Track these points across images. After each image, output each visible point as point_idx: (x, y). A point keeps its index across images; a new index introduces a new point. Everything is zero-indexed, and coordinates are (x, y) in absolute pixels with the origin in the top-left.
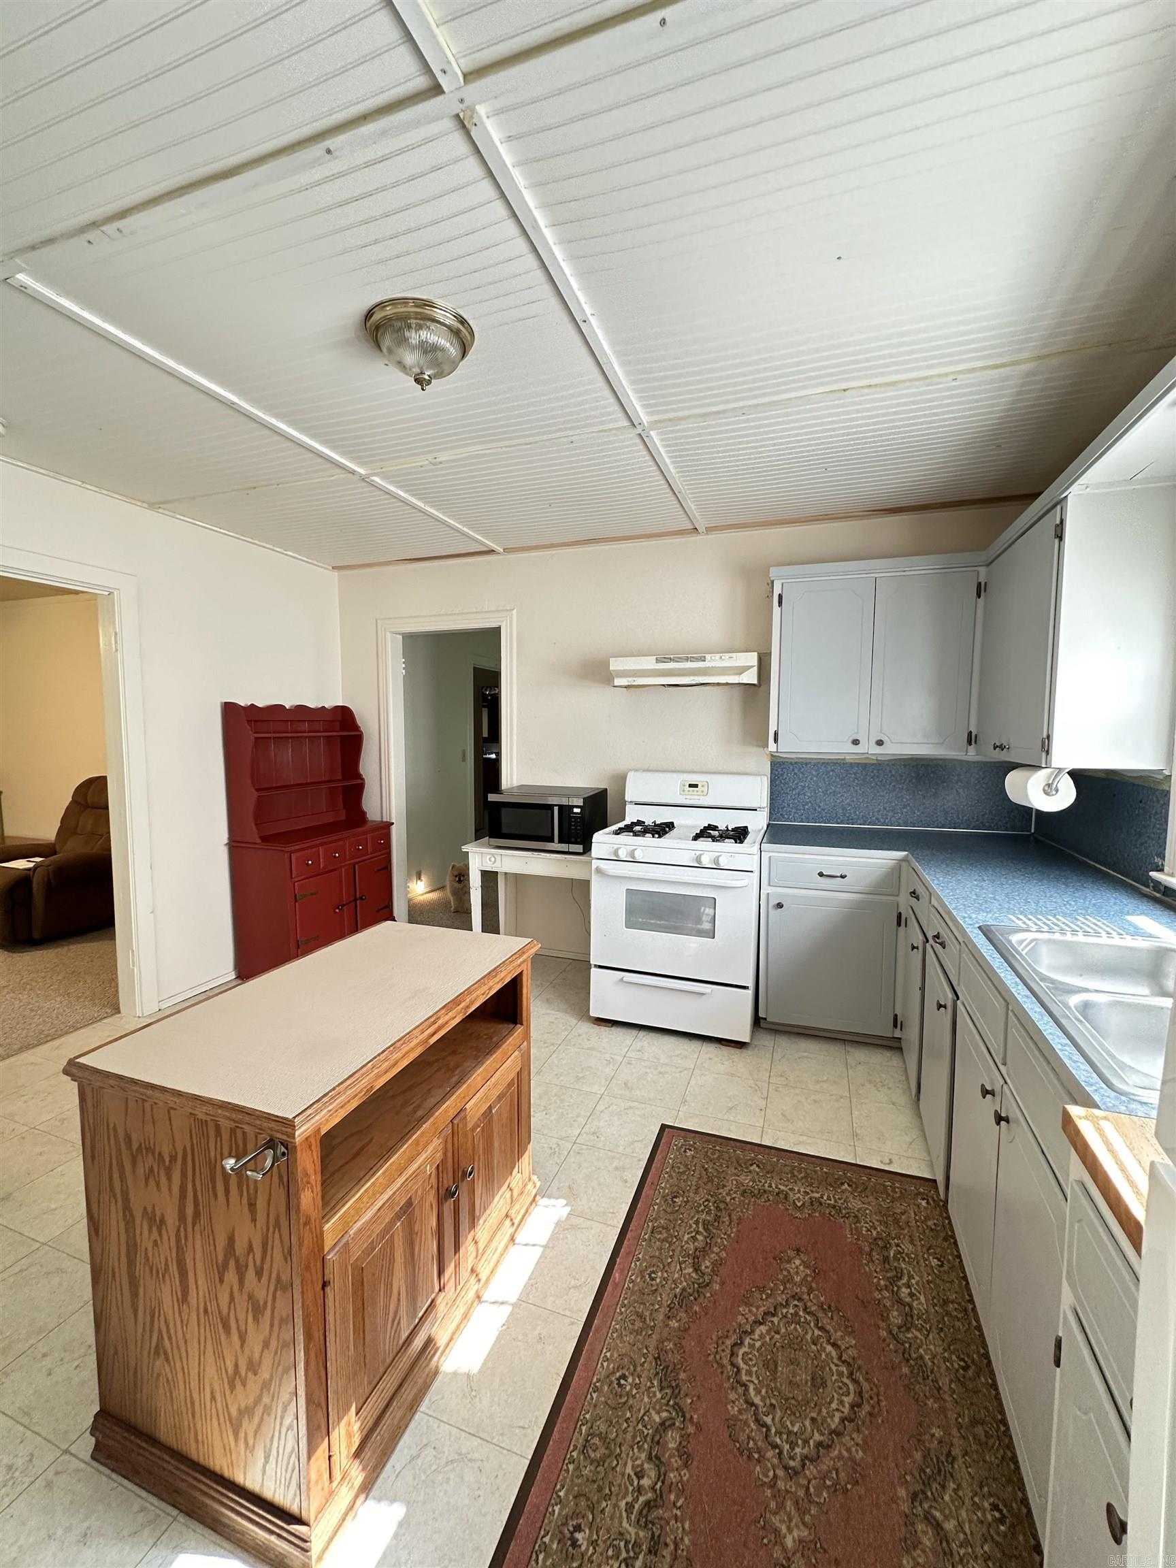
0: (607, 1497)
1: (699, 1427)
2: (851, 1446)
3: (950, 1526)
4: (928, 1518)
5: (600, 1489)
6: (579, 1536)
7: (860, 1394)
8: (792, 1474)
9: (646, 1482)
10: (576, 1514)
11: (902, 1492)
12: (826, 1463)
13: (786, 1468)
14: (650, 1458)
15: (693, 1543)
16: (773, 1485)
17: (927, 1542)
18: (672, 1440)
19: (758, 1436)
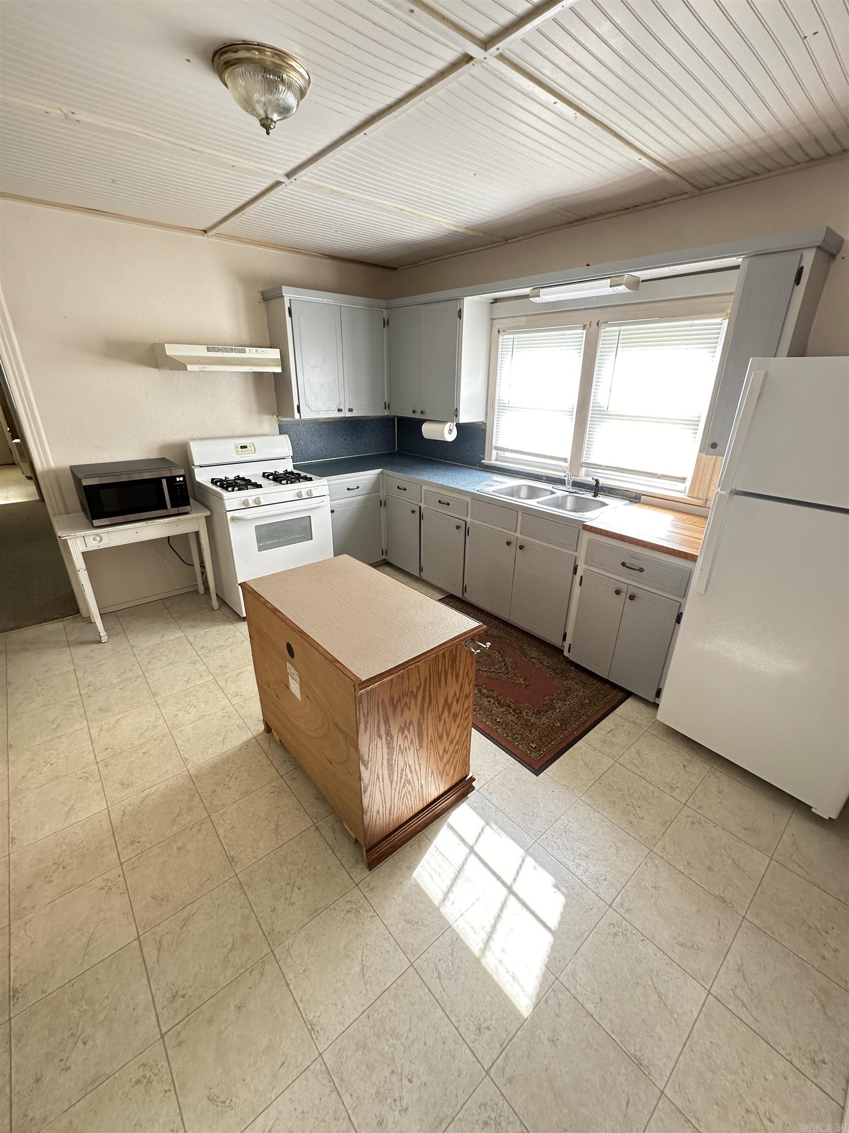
0: (491, 711)
1: (485, 684)
2: (509, 660)
3: (534, 656)
4: (531, 658)
5: (488, 711)
6: (498, 720)
7: (497, 651)
8: (508, 673)
9: (492, 701)
10: (492, 719)
11: (523, 658)
12: (510, 667)
13: (506, 674)
14: (487, 698)
15: (513, 699)
16: (509, 678)
17: (535, 661)
18: (484, 691)
19: (494, 674)
